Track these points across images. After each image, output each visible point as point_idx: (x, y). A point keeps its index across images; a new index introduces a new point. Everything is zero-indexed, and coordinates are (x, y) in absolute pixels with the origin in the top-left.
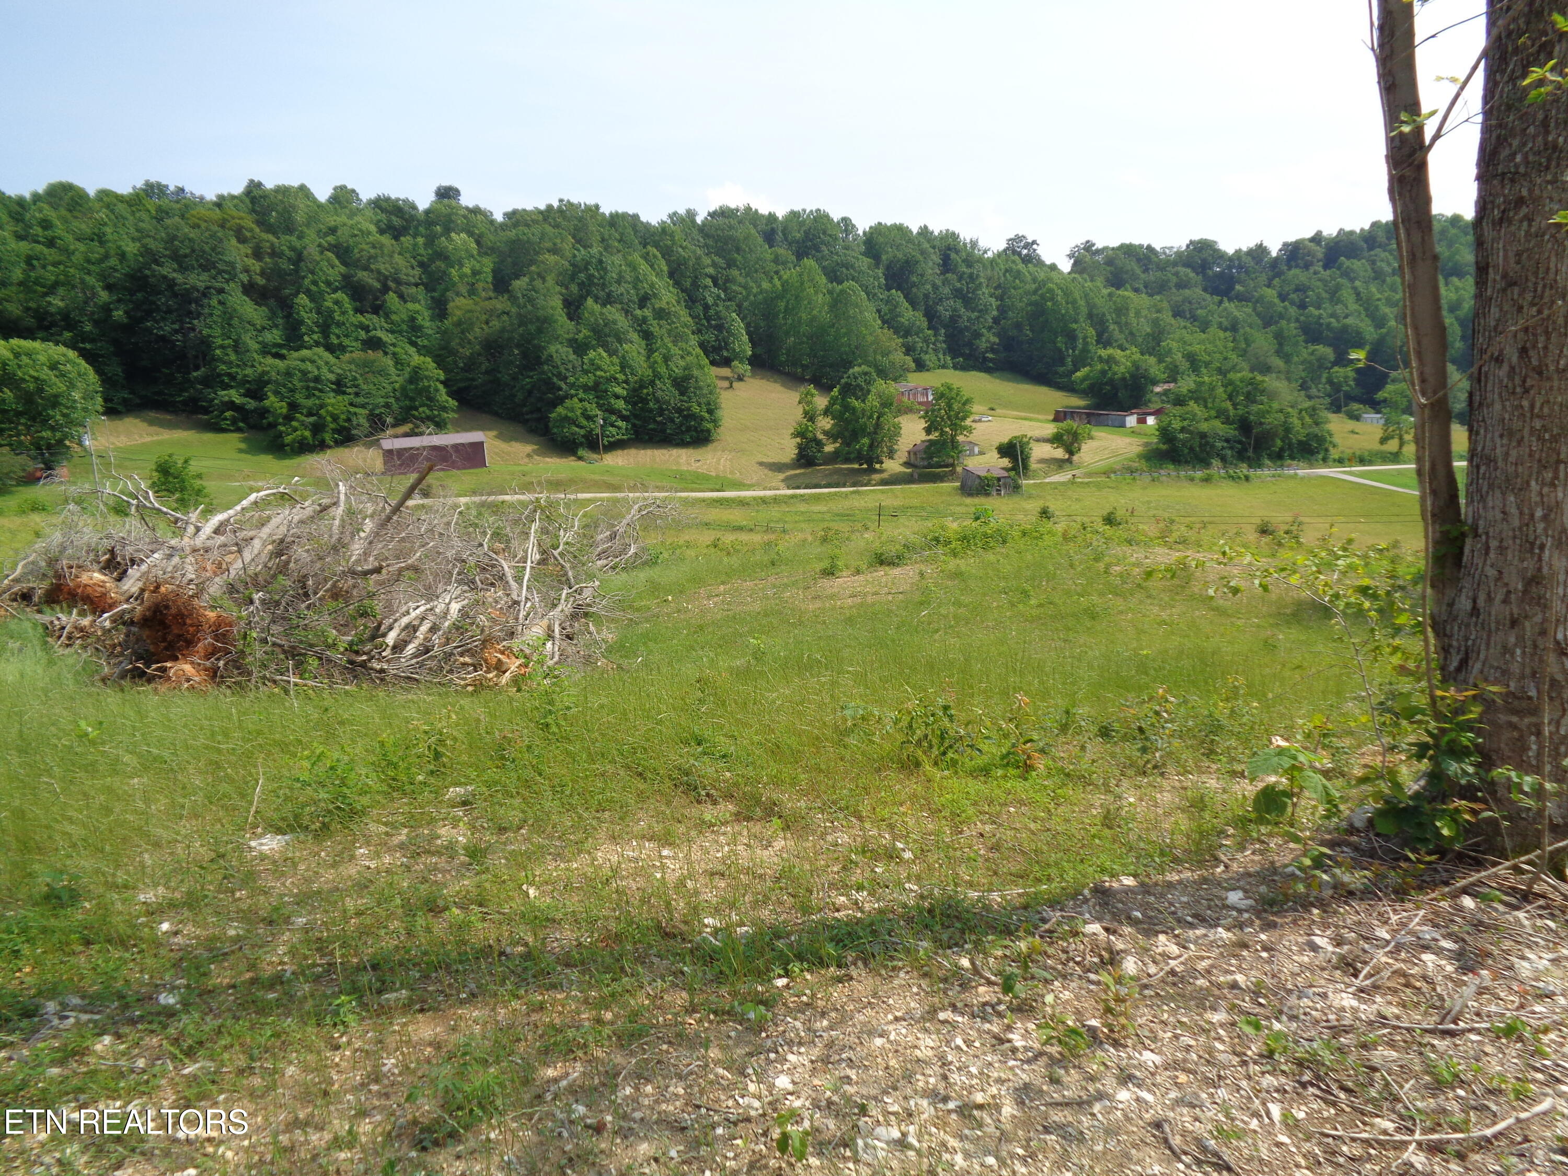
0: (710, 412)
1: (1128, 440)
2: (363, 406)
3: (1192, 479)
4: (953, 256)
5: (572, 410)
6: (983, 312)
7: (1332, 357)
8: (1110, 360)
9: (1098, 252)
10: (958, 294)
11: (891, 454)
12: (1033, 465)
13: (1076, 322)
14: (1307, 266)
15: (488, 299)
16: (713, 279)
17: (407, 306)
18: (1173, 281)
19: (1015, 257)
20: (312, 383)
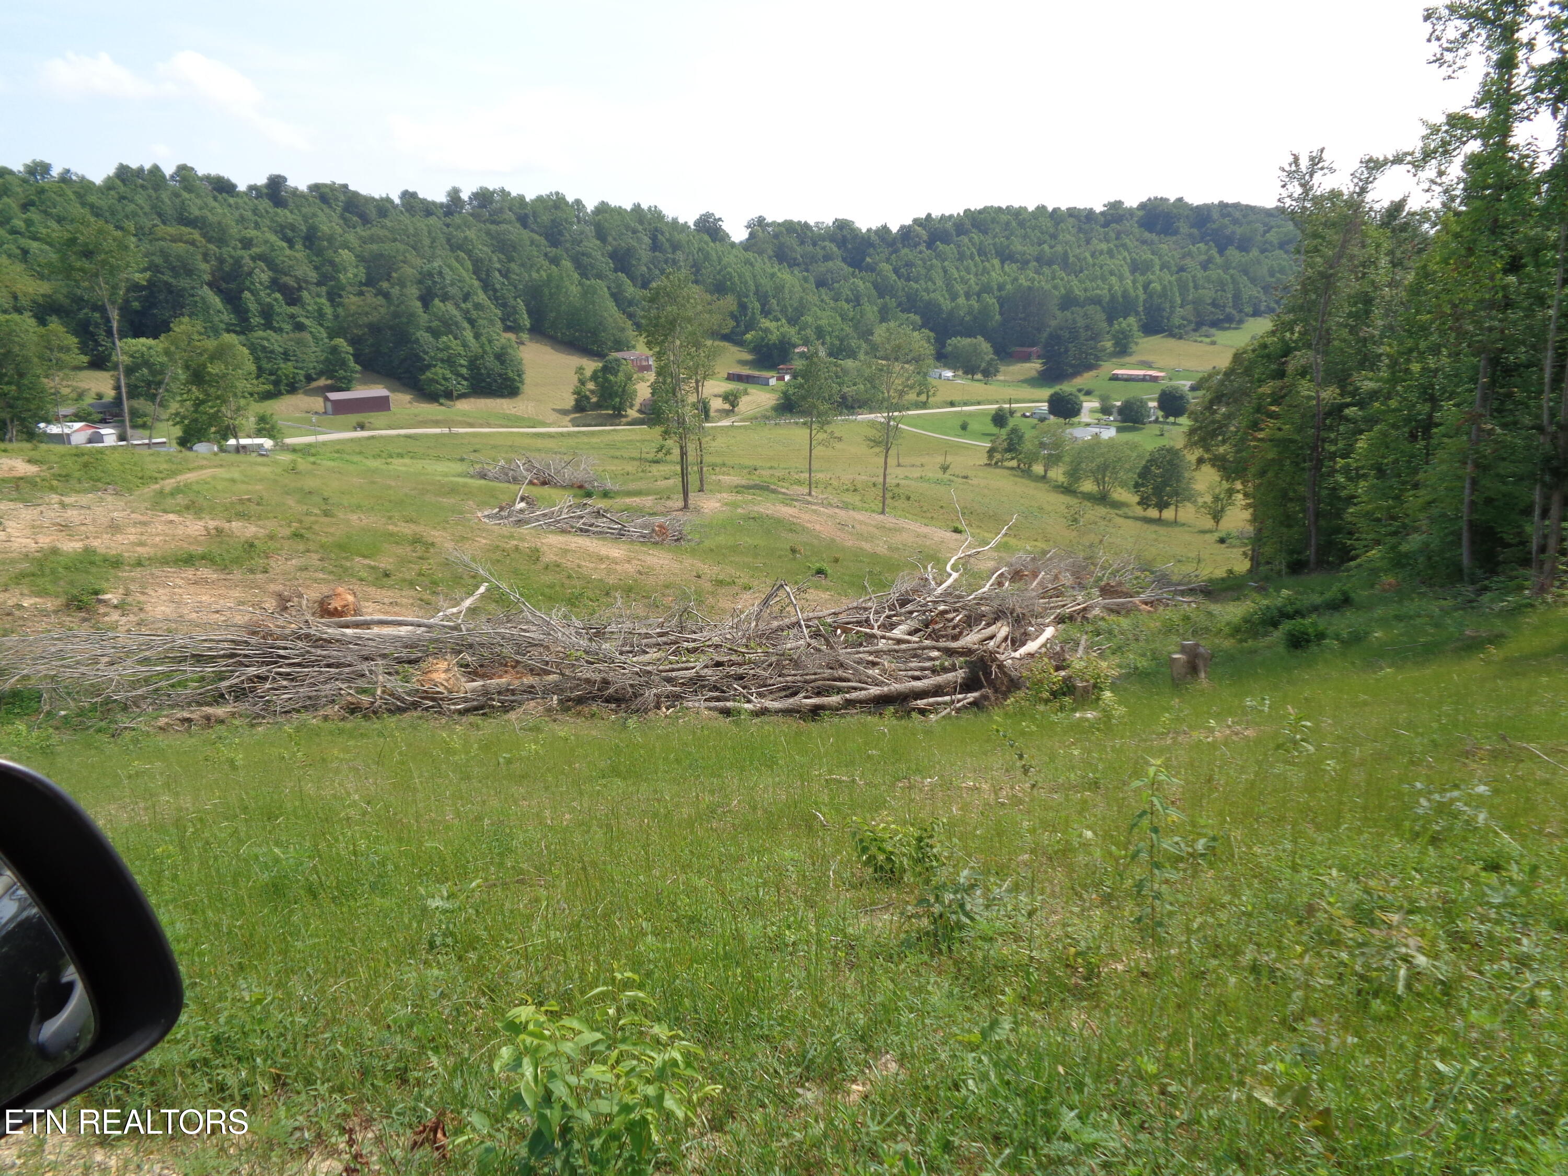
0: (519, 376)
1: (768, 396)
2: (301, 369)
3: (797, 423)
4: (660, 237)
5: (436, 374)
7: (920, 322)
8: (767, 330)
9: (768, 225)
11: (631, 406)
12: (712, 414)
13: (747, 297)
14: (916, 245)
15: (371, 298)
16: (499, 271)
17: (314, 299)
18: (821, 253)
19: (704, 237)
20: (269, 353)
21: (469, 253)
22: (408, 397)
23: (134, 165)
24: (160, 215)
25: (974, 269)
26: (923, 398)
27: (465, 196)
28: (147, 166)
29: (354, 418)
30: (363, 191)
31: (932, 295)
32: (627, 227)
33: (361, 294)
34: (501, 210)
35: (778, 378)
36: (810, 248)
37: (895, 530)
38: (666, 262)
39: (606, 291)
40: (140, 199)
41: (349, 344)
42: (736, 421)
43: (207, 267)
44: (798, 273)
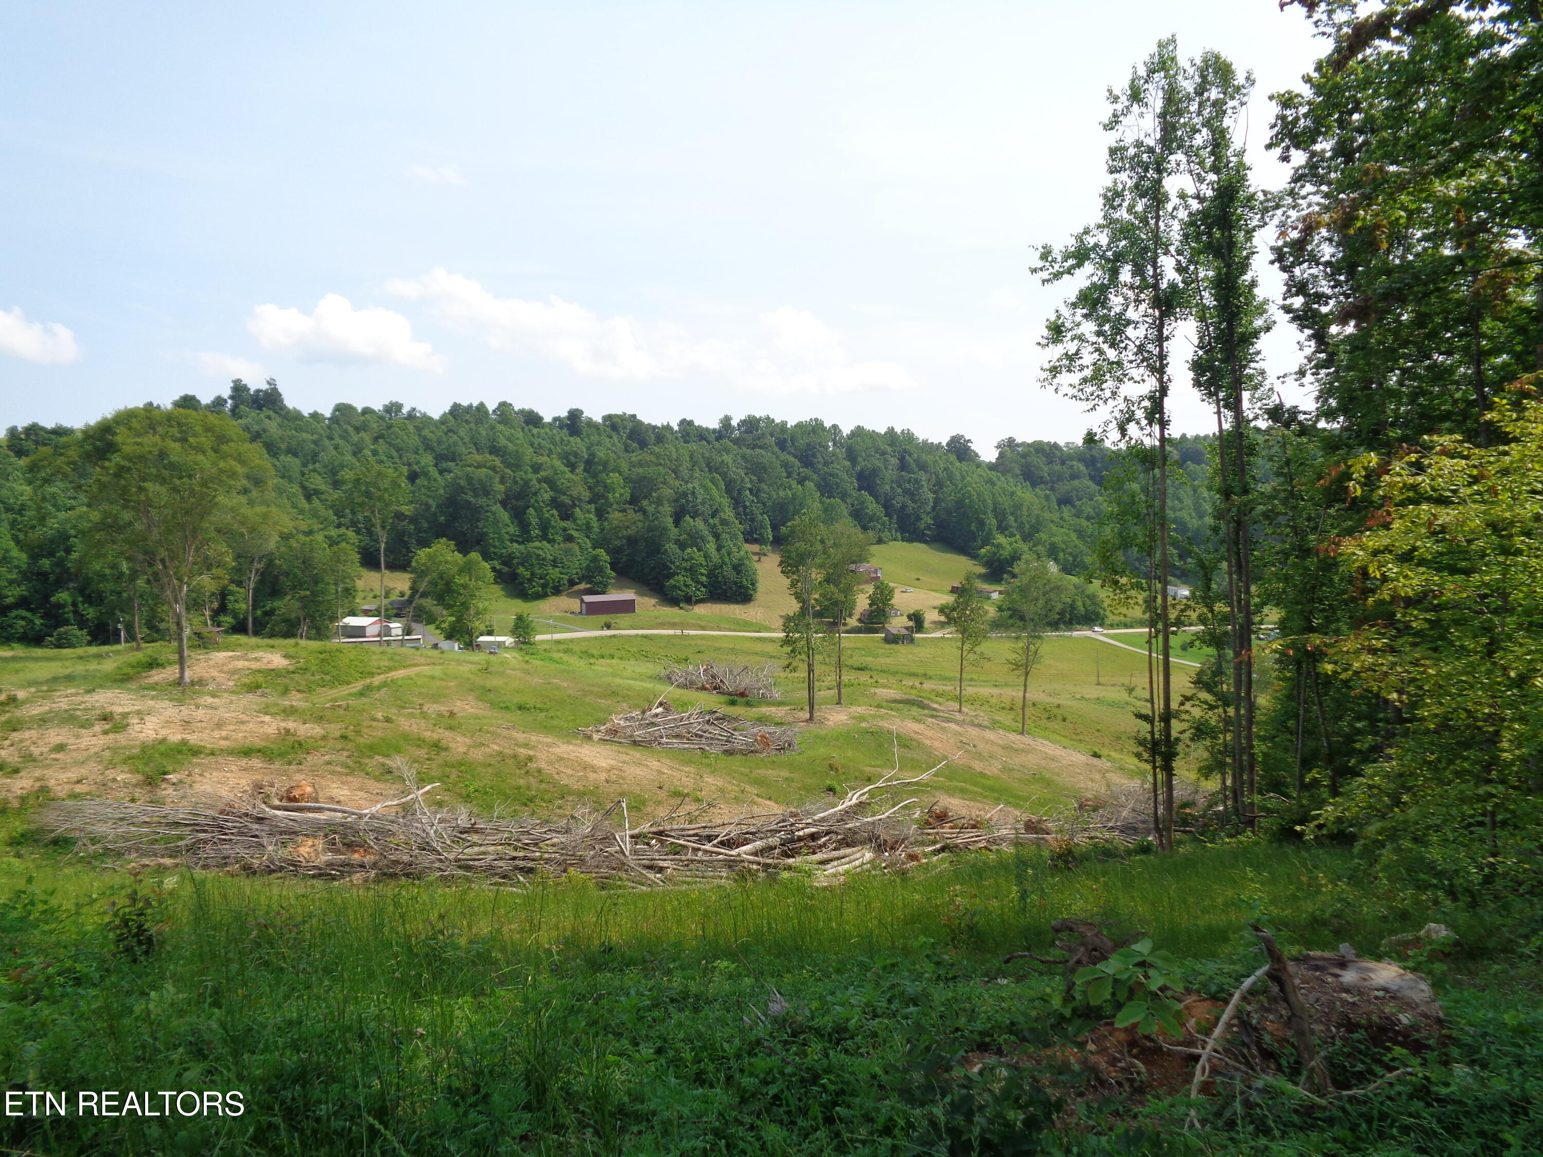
0: (752, 584)
2: (566, 574)
4: (908, 457)
5: (678, 581)
6: (924, 503)
8: (999, 546)
9: (1018, 445)
10: (906, 492)
11: (850, 616)
12: (926, 625)
13: (985, 514)
15: (632, 515)
16: (751, 490)
17: (585, 515)
18: (1068, 473)
19: (953, 458)
20: (542, 560)
21: (724, 476)
22: (653, 601)
23: (465, 403)
24: (475, 444)
27: (734, 423)
28: (475, 404)
29: (603, 618)
30: (646, 421)
31: (1178, 514)
32: (878, 450)
33: (623, 511)
34: (763, 435)
35: (1000, 593)
36: (1057, 467)
37: (1023, 751)
38: (909, 481)
39: (844, 509)
40: (462, 432)
41: (608, 553)
42: (948, 633)
43: (502, 488)
44: (1042, 491)
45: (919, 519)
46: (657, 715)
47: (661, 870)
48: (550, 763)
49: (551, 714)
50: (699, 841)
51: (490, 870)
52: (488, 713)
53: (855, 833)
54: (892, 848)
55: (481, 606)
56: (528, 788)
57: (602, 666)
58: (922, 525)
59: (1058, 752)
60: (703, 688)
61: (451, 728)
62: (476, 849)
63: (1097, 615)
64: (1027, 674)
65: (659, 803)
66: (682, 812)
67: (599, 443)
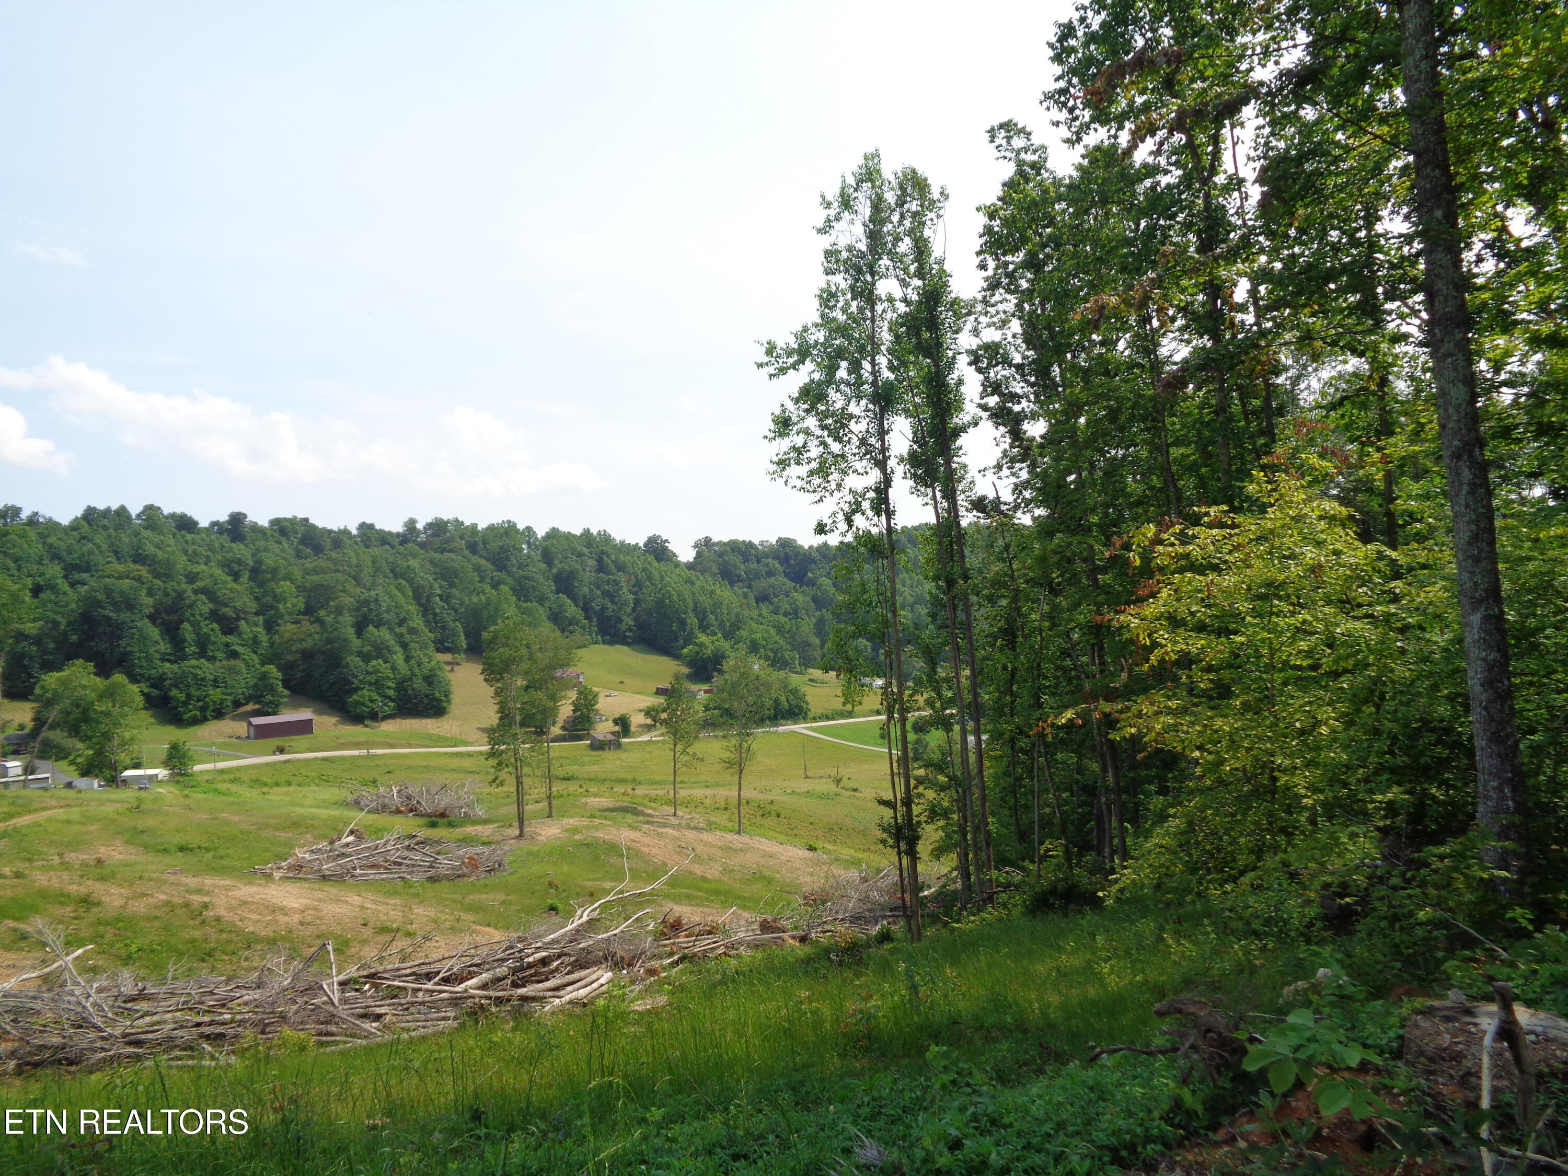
0: (446, 696)
2: (230, 695)
4: (606, 559)
5: (362, 696)
6: (625, 604)
8: (701, 645)
9: (714, 544)
10: (606, 594)
11: (553, 724)
12: (633, 729)
13: (686, 614)
15: (307, 626)
16: (440, 596)
17: (252, 628)
18: (764, 570)
19: (651, 558)
20: (200, 681)
21: (410, 581)
22: (334, 720)
23: (101, 506)
24: (115, 552)
25: (909, 582)
26: (849, 707)
27: (420, 526)
28: (114, 508)
29: (275, 742)
30: (320, 525)
32: (574, 552)
33: (296, 622)
34: (452, 539)
35: (706, 692)
36: (754, 565)
37: (741, 850)
38: (608, 583)
39: (542, 613)
40: (99, 539)
41: (279, 670)
42: (656, 736)
43: (150, 601)
44: (739, 589)
45: (620, 620)
46: (347, 845)
47: (378, 1017)
48: (231, 909)
49: (221, 852)
50: (417, 981)
51: (169, 1043)
52: (142, 858)
53: (589, 952)
54: (629, 965)
55: (127, 735)
56: (206, 941)
57: (277, 796)
58: (624, 627)
59: (775, 848)
60: (398, 811)
61: (102, 879)
62: (148, 1019)
63: (800, 708)
64: (741, 771)
65: (365, 942)
66: (394, 949)
67: (266, 549)
